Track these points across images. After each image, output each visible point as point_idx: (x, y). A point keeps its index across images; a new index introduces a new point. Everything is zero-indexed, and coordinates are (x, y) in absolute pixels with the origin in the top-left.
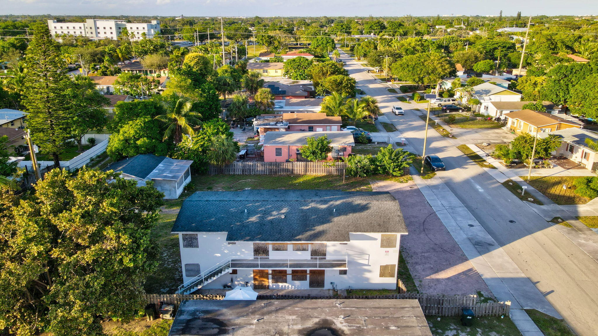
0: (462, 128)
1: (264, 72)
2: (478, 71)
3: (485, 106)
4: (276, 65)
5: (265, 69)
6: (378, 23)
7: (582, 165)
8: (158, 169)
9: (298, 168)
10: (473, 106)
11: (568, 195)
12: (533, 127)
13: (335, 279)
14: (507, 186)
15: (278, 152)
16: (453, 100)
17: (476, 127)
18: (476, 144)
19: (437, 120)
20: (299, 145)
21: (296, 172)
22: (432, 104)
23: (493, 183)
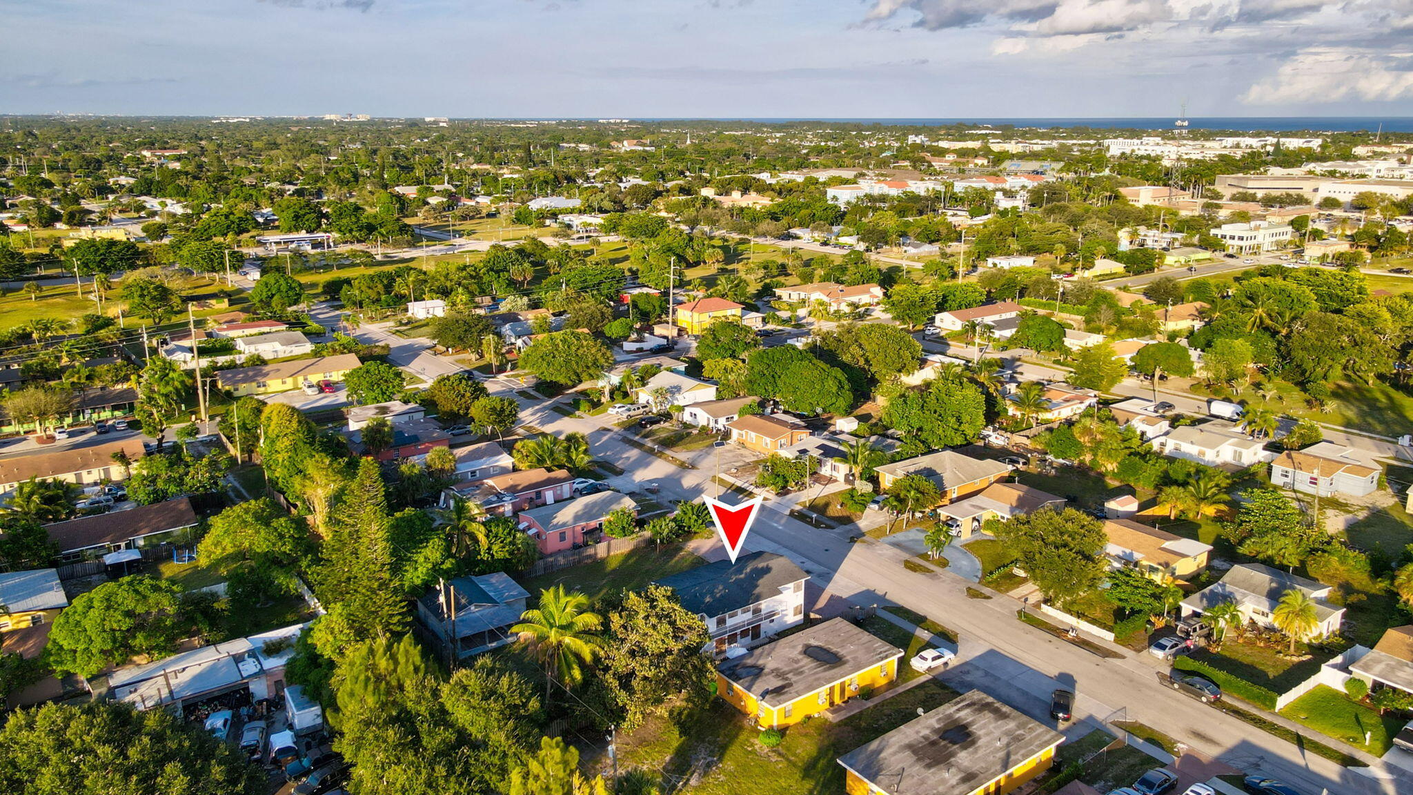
0: (688, 451)
1: (259, 387)
3: (691, 413)
4: (278, 370)
5: (261, 380)
6: (307, 205)
7: (833, 478)
8: (490, 591)
9: (601, 550)
10: (675, 414)
11: (845, 514)
12: (768, 440)
13: (767, 628)
14: (796, 517)
15: (562, 537)
16: (643, 407)
17: (701, 445)
18: (726, 472)
19: (649, 443)
20: (583, 524)
21: (599, 556)
22: (614, 415)
23: (782, 517)
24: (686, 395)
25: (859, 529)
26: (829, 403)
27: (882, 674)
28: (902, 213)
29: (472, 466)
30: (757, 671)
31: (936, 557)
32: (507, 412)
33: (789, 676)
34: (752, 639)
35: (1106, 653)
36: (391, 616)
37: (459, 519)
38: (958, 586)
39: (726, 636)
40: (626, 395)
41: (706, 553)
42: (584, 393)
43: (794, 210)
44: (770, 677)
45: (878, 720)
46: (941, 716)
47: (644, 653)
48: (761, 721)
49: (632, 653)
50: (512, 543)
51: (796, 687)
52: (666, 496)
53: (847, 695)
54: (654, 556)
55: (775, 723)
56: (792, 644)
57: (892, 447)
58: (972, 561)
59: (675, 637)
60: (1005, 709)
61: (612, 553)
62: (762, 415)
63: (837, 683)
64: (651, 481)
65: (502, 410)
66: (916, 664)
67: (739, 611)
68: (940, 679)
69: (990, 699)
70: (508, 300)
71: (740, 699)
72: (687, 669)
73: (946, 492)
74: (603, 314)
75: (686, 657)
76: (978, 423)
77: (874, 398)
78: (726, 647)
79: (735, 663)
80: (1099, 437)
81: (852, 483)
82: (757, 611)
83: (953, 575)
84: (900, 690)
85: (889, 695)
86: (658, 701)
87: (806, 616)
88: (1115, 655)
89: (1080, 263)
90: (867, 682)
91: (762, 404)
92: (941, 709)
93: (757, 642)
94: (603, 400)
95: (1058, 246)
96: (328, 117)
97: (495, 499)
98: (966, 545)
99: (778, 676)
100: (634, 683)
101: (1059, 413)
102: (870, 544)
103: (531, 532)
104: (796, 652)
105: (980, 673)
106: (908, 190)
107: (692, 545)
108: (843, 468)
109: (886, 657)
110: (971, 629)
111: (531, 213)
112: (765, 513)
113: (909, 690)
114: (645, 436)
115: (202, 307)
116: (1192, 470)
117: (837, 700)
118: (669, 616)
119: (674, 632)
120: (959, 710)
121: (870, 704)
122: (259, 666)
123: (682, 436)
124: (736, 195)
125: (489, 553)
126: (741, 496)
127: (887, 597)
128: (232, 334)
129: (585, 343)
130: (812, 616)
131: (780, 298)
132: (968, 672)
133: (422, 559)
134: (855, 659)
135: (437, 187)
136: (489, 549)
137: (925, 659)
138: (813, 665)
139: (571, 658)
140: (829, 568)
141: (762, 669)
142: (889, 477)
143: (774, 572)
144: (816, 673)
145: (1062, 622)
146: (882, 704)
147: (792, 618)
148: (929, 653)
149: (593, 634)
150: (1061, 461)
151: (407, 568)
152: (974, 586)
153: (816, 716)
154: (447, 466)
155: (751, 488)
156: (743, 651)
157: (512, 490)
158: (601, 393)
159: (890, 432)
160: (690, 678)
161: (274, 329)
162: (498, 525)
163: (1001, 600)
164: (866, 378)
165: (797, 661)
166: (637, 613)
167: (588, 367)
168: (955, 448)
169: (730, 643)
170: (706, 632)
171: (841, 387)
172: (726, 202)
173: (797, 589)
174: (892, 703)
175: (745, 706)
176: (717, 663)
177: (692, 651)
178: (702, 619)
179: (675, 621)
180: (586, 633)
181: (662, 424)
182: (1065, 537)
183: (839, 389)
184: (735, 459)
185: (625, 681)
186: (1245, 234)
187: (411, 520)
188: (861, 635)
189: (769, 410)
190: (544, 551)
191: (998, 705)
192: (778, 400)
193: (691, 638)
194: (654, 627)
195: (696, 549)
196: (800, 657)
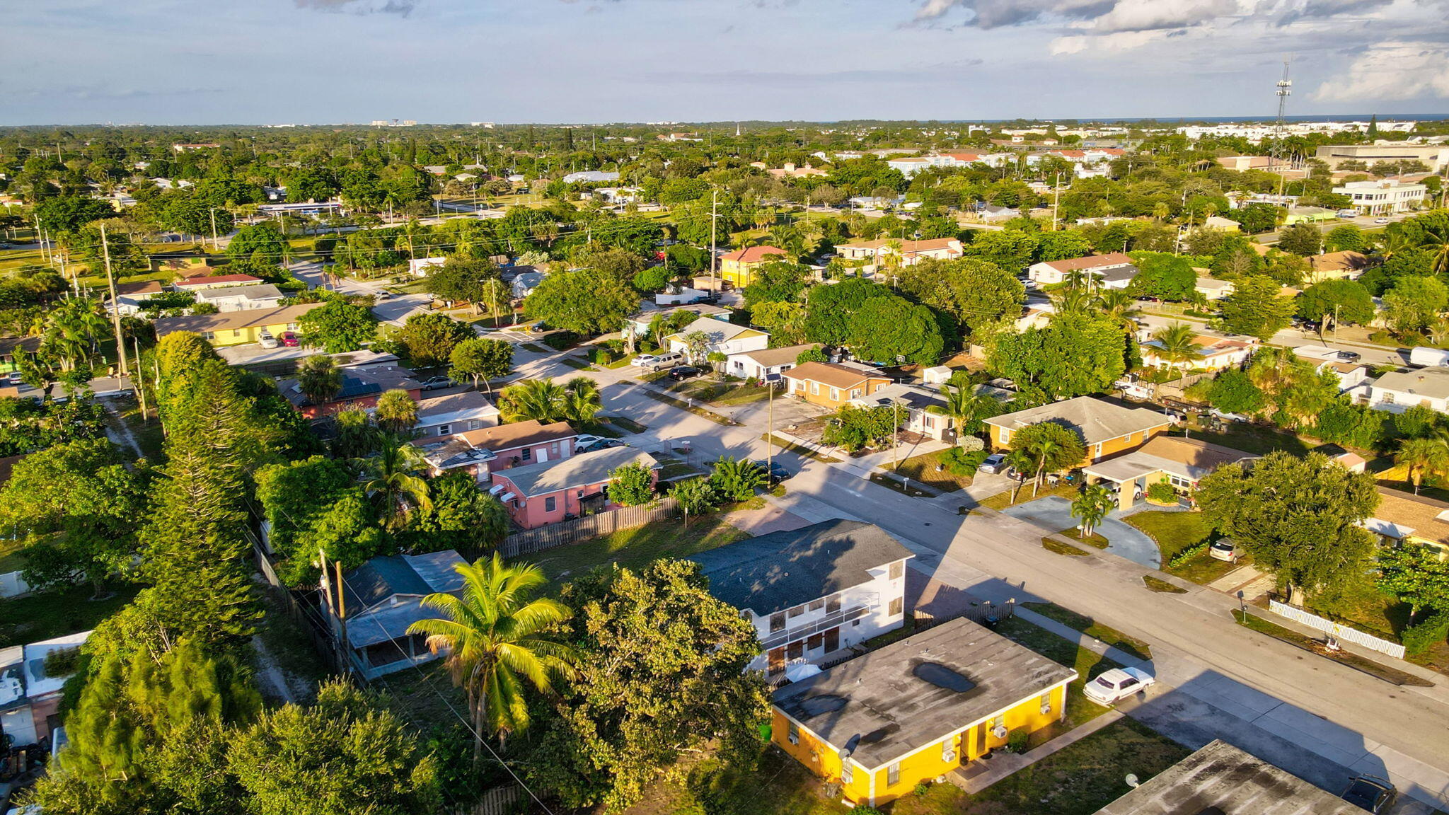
0: (732, 406)
2: (645, 289)
3: (736, 363)
6: (317, 173)
7: (926, 435)
8: (426, 576)
9: (603, 523)
10: (716, 364)
11: (947, 478)
12: (837, 390)
13: (849, 633)
14: (879, 482)
15: (550, 504)
16: (675, 357)
17: (748, 399)
18: (780, 429)
19: (680, 397)
20: (580, 486)
21: (601, 531)
22: (638, 368)
23: (860, 482)
24: (729, 343)
25: (969, 497)
26: (913, 349)
27: (1044, 710)
28: (974, 179)
29: (444, 419)
30: (836, 704)
31: (1089, 534)
32: (497, 356)
33: (893, 712)
34: (827, 650)
35: (1401, 679)
36: (223, 609)
37: (389, 471)
38: (1131, 575)
39: (785, 646)
40: (655, 346)
41: (754, 527)
42: (604, 346)
43: (854, 179)
44: (860, 713)
45: (1046, 791)
46: (1169, 789)
47: (645, 674)
48: (848, 791)
49: (625, 675)
50: (470, 509)
51: (906, 733)
52: (700, 457)
53: (988, 744)
54: (680, 531)
55: (871, 795)
56: (892, 659)
57: (1003, 395)
58: (1144, 540)
59: (700, 648)
60: (1282, 777)
61: (620, 528)
62: (828, 362)
63: (972, 727)
64: (680, 440)
65: (491, 354)
66: (1093, 691)
67: (806, 606)
68: (1137, 717)
69: (1249, 759)
70: (526, 256)
71: (811, 752)
72: (719, 701)
73: (1086, 450)
74: (632, 263)
75: (718, 681)
76: (1117, 367)
77: (968, 348)
78: (785, 662)
79: (801, 690)
80: (1288, 380)
81: (953, 440)
82: (834, 607)
83: (1115, 557)
84: (1076, 735)
85: (1057, 745)
86: (667, 760)
87: (909, 616)
88: (1416, 681)
89: (1191, 218)
90: (1020, 722)
91: (828, 352)
92: (1167, 775)
93: (833, 656)
94: (626, 351)
95: (1159, 205)
96: (374, 123)
97: (465, 456)
98: (1127, 518)
99: (873, 712)
100: (624, 727)
101: (1213, 362)
102: (988, 517)
103: (505, 498)
104: (900, 673)
105: (1201, 710)
106: (977, 161)
107: (734, 517)
108: (940, 421)
109: (1050, 682)
110: (1166, 637)
111: (564, 185)
112: (835, 477)
113: (1090, 737)
114: (678, 390)
115: (176, 266)
116: (1431, 421)
117: (973, 754)
118: (688, 609)
119: (696, 636)
120: (1198, 778)
121: (1028, 760)
122: (20, 692)
123: (725, 389)
124: (789, 167)
125: (433, 523)
126: (802, 457)
127: (1026, 588)
128: (194, 288)
129: (604, 282)
130: (919, 615)
131: (842, 256)
132: (1181, 708)
133: (323, 528)
134: (998, 684)
135: (467, 167)
136: (434, 515)
137: (1110, 685)
138: (931, 693)
139: (511, 682)
140: (934, 548)
141: (846, 701)
142: (1003, 433)
143: (857, 547)
144: (935, 709)
145: (1308, 628)
146: (1049, 761)
147: (887, 619)
148: (1115, 676)
149: (555, 640)
150: (1231, 416)
151: (301, 540)
152: (1156, 575)
153: (939, 781)
154: (404, 416)
155: (815, 448)
156: (812, 670)
157: (490, 446)
158: (624, 344)
159: (996, 381)
160: (725, 716)
161: (246, 283)
162: (450, 483)
163: (1202, 595)
164: (956, 325)
165: (903, 688)
166: (634, 604)
167: (607, 312)
168: (1091, 395)
169: (791, 657)
170: (752, 636)
171: (928, 329)
172: (778, 173)
173: (894, 574)
174: (1065, 760)
175: (820, 764)
176: (771, 689)
177: (730, 669)
178: (747, 617)
179: (699, 618)
180: (540, 638)
181: (699, 377)
182: (1321, 494)
183: (926, 331)
184: (793, 415)
185: (609, 723)
186: (1373, 192)
187: (314, 471)
188: (1002, 645)
189: (836, 359)
190: (523, 524)
191: (1265, 769)
192: (846, 348)
193: (727, 647)
194: (663, 629)
195: (741, 522)
196: (908, 680)
